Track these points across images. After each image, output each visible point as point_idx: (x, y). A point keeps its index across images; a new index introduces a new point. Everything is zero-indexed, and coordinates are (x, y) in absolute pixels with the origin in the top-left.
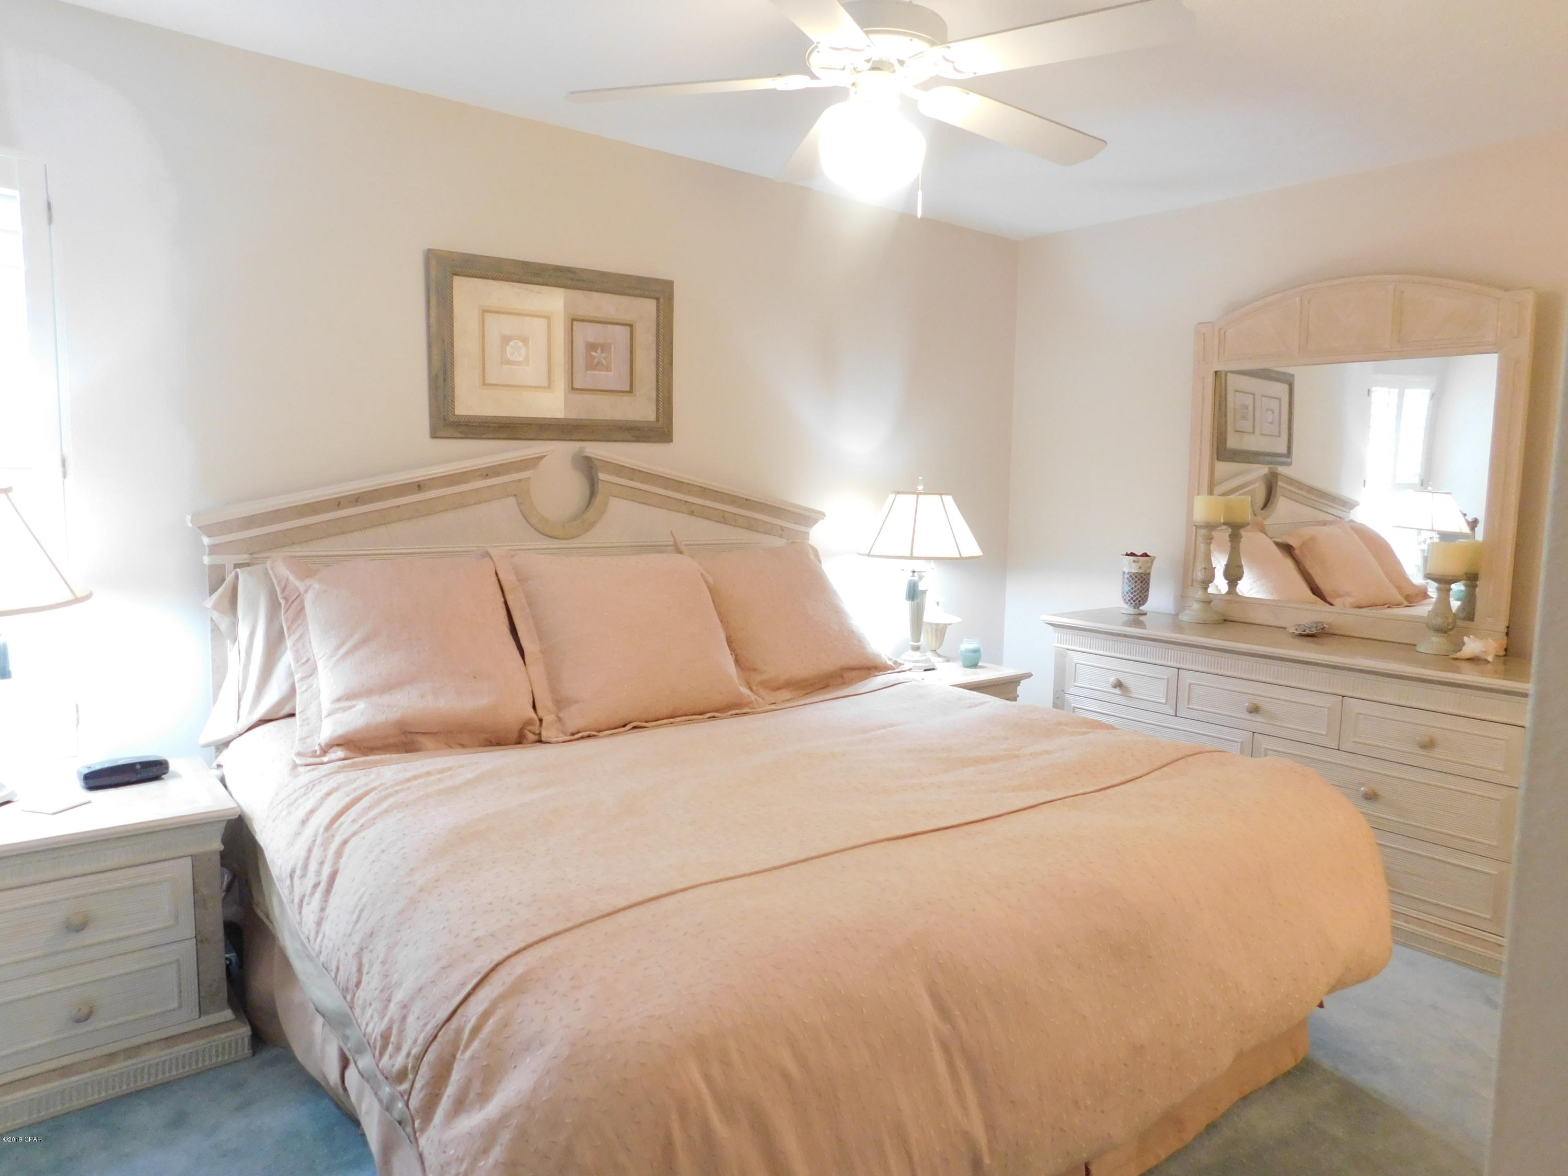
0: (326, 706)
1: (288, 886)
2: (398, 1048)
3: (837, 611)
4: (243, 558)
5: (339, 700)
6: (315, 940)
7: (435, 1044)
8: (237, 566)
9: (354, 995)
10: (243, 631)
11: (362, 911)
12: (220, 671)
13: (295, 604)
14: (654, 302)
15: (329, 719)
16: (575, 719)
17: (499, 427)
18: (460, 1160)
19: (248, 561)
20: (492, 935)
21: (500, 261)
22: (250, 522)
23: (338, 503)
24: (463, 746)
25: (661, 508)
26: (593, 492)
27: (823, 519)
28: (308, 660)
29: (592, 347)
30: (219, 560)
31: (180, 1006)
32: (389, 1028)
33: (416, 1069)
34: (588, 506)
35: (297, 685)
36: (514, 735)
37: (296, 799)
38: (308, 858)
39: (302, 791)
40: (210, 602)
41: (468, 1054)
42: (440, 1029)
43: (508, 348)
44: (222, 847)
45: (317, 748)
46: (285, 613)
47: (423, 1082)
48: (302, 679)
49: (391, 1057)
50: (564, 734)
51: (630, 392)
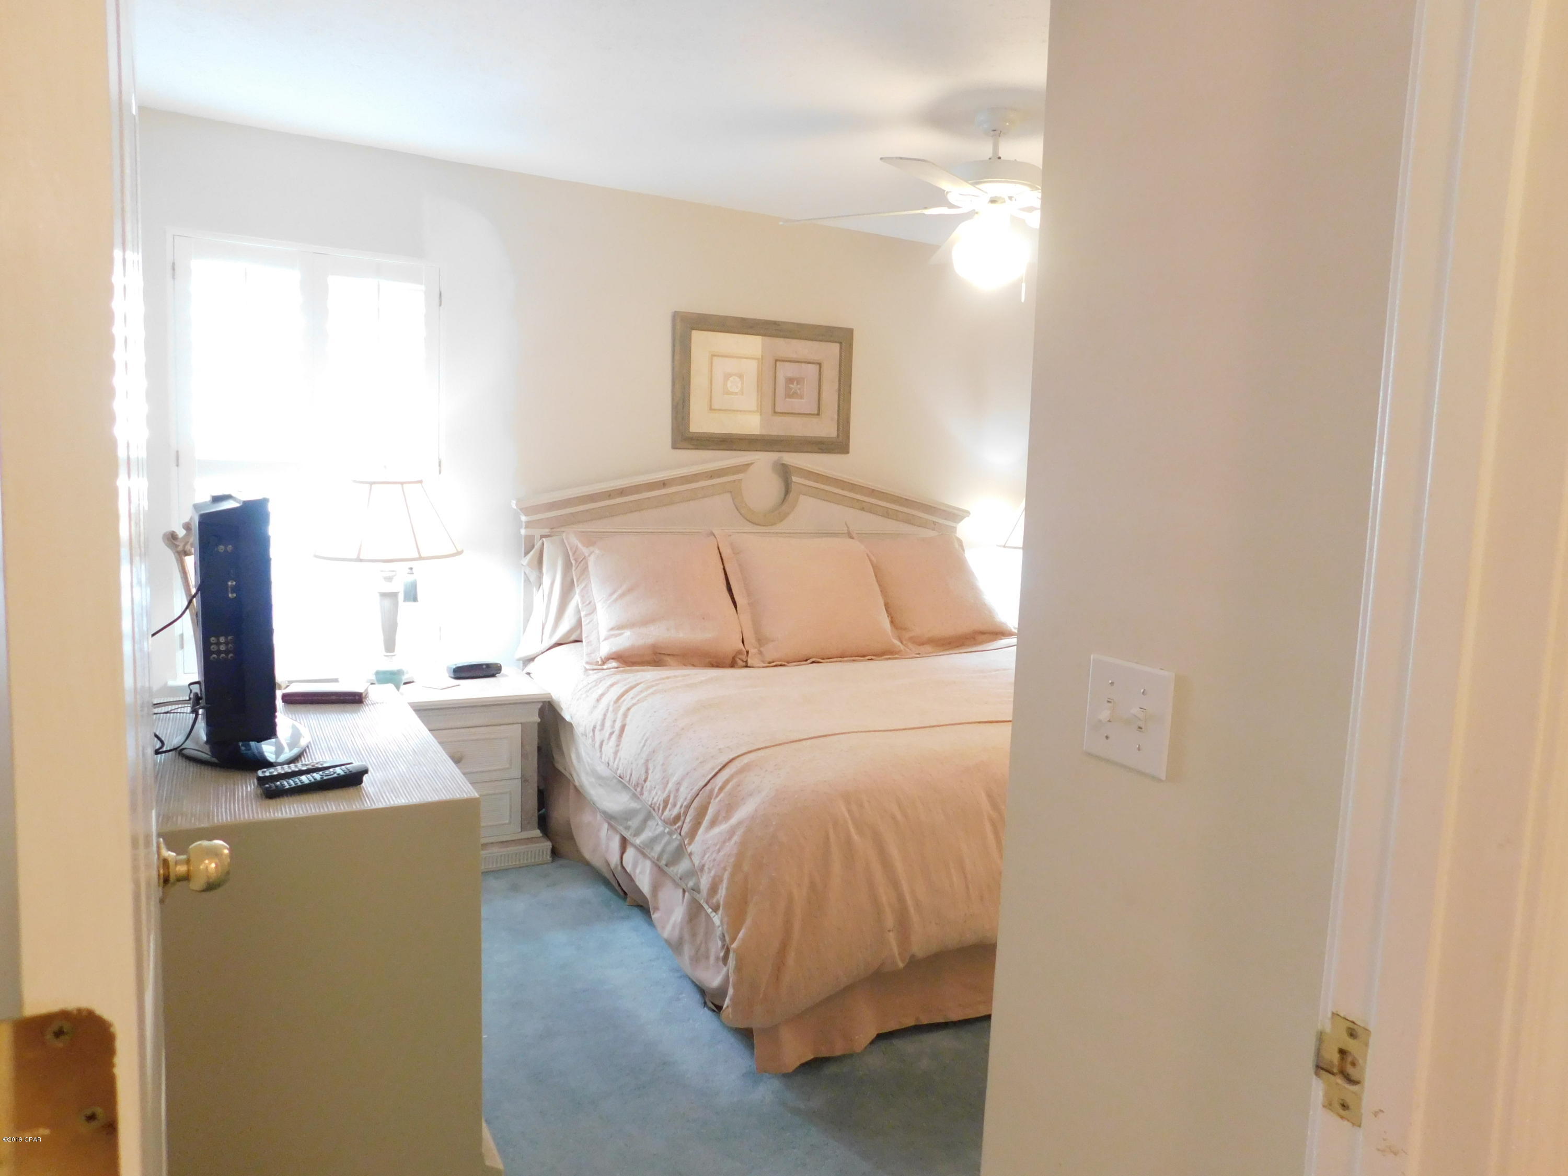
0: (603, 633)
1: (591, 736)
2: (674, 805)
3: (972, 587)
4: (546, 531)
5: (612, 629)
7: (697, 799)
8: (542, 537)
9: (643, 788)
10: (546, 580)
11: (646, 740)
12: (528, 610)
13: (582, 564)
14: (838, 345)
15: (606, 642)
16: (771, 652)
17: (721, 441)
18: (715, 845)
19: (549, 534)
20: (728, 747)
21: (726, 318)
22: (553, 506)
23: (609, 495)
24: (694, 665)
26: (787, 491)
27: (968, 516)
28: (590, 603)
29: (790, 380)
30: (531, 532)
31: (510, 823)
32: (669, 796)
33: (686, 813)
34: (783, 501)
35: (583, 620)
36: (729, 661)
37: (590, 689)
38: (604, 719)
39: (594, 683)
40: (525, 561)
41: (718, 799)
42: (701, 790)
43: (729, 382)
44: (539, 720)
45: (599, 660)
46: (575, 569)
47: (690, 818)
48: (586, 615)
49: (670, 811)
50: (764, 662)
51: (818, 414)
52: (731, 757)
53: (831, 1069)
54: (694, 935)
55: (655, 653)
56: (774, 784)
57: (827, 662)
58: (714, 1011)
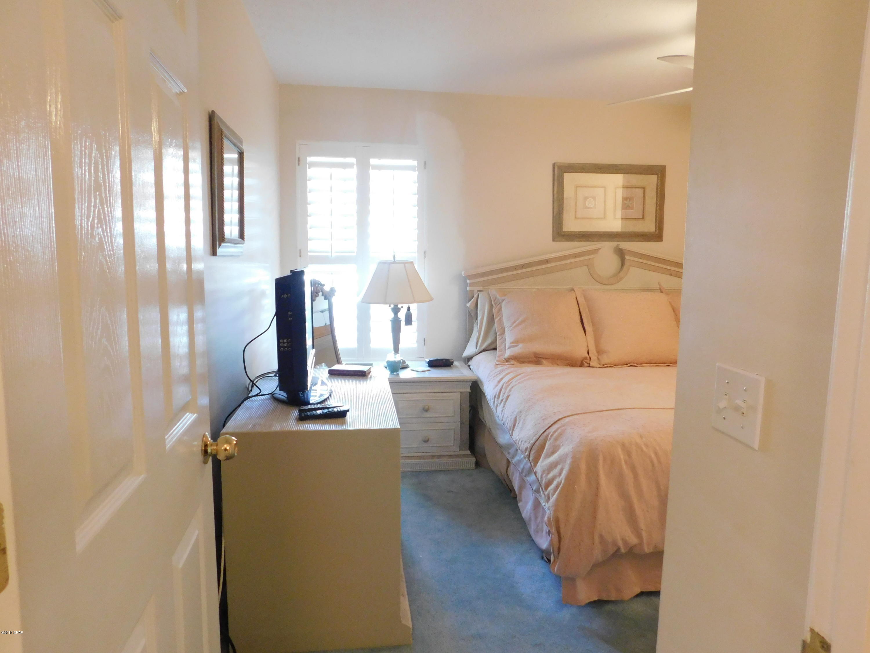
0: (507, 345)
1: (493, 401)
2: (526, 442)
4: (481, 288)
5: (513, 343)
6: (501, 416)
7: (539, 440)
8: (479, 291)
9: (512, 431)
11: (518, 405)
12: (470, 331)
13: (498, 307)
14: (656, 177)
15: (509, 350)
16: (605, 360)
17: (582, 236)
19: (483, 290)
21: (585, 164)
22: (483, 274)
23: (515, 268)
24: (558, 365)
25: (655, 272)
26: (623, 265)
28: (502, 328)
29: (625, 199)
30: (472, 289)
31: (454, 446)
32: (524, 437)
33: (532, 448)
34: (620, 271)
35: (498, 337)
36: (579, 364)
37: (496, 375)
38: (500, 392)
39: (499, 372)
40: (469, 304)
41: (550, 441)
42: (542, 435)
43: (587, 202)
44: (470, 391)
45: (504, 359)
46: (495, 309)
47: (534, 452)
48: (500, 335)
49: (523, 445)
50: (600, 364)
51: (643, 218)
52: (560, 417)
53: (609, 607)
54: (536, 518)
55: (536, 357)
56: (580, 434)
57: (640, 366)
58: (547, 562)
